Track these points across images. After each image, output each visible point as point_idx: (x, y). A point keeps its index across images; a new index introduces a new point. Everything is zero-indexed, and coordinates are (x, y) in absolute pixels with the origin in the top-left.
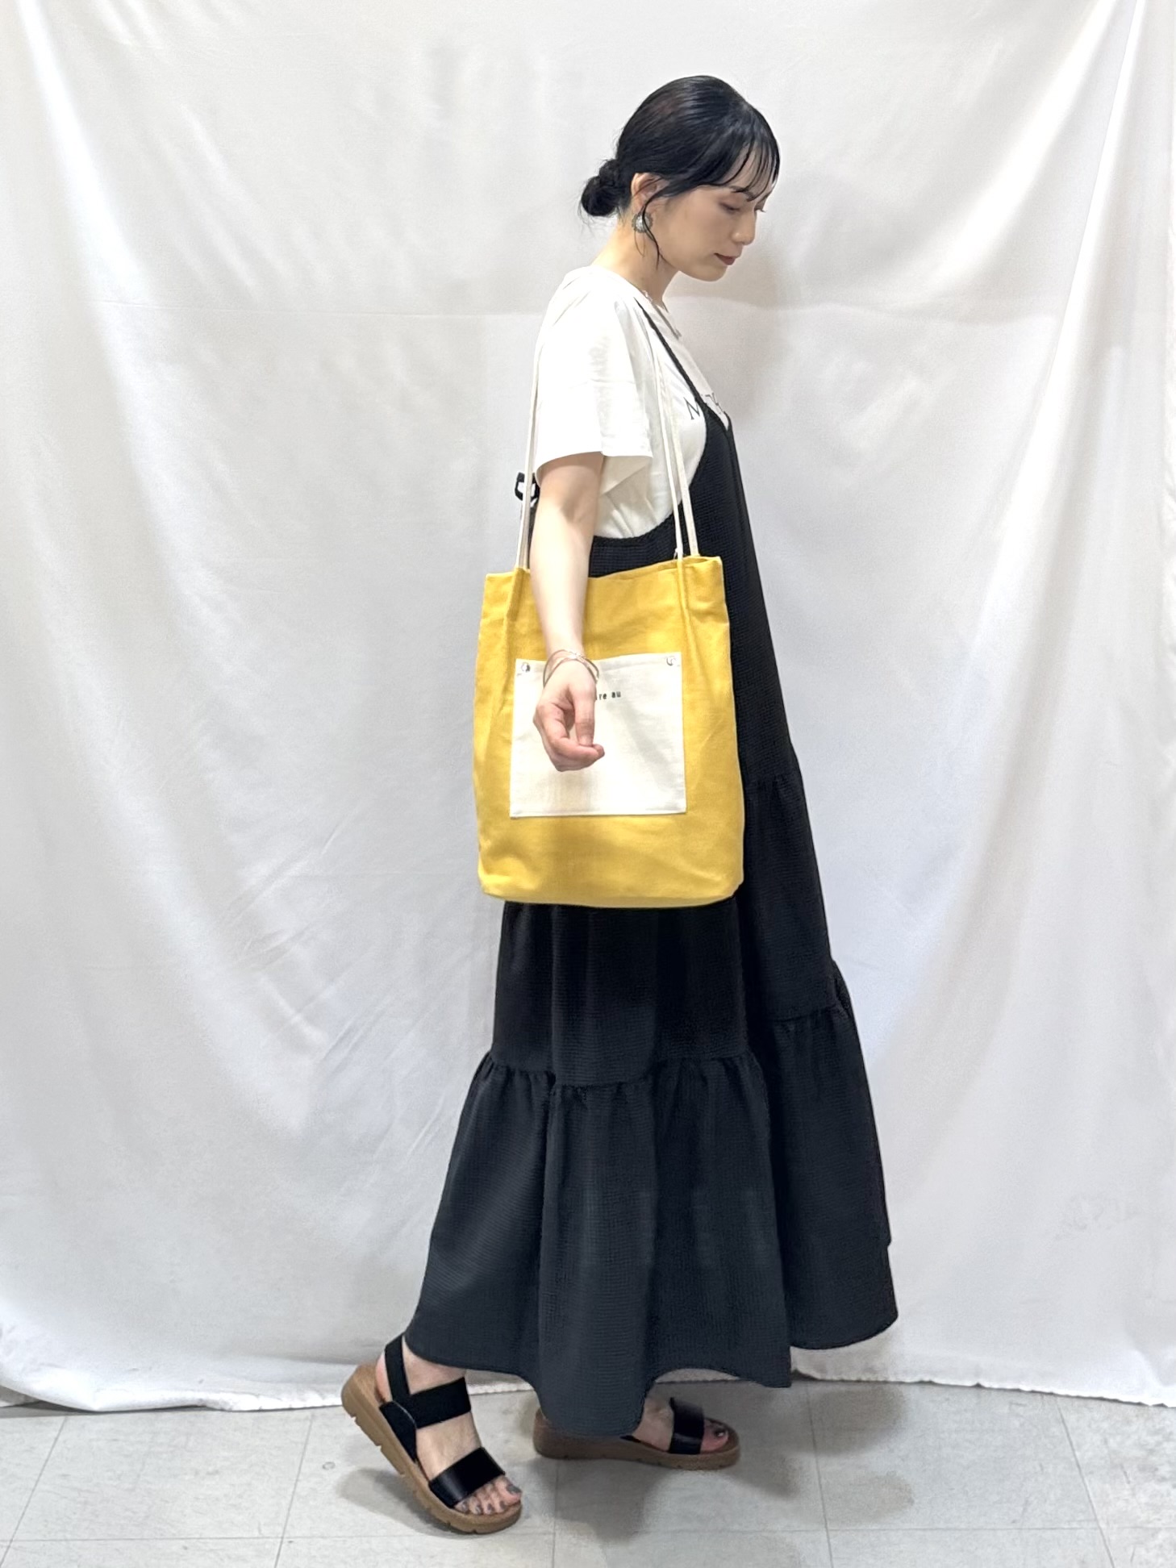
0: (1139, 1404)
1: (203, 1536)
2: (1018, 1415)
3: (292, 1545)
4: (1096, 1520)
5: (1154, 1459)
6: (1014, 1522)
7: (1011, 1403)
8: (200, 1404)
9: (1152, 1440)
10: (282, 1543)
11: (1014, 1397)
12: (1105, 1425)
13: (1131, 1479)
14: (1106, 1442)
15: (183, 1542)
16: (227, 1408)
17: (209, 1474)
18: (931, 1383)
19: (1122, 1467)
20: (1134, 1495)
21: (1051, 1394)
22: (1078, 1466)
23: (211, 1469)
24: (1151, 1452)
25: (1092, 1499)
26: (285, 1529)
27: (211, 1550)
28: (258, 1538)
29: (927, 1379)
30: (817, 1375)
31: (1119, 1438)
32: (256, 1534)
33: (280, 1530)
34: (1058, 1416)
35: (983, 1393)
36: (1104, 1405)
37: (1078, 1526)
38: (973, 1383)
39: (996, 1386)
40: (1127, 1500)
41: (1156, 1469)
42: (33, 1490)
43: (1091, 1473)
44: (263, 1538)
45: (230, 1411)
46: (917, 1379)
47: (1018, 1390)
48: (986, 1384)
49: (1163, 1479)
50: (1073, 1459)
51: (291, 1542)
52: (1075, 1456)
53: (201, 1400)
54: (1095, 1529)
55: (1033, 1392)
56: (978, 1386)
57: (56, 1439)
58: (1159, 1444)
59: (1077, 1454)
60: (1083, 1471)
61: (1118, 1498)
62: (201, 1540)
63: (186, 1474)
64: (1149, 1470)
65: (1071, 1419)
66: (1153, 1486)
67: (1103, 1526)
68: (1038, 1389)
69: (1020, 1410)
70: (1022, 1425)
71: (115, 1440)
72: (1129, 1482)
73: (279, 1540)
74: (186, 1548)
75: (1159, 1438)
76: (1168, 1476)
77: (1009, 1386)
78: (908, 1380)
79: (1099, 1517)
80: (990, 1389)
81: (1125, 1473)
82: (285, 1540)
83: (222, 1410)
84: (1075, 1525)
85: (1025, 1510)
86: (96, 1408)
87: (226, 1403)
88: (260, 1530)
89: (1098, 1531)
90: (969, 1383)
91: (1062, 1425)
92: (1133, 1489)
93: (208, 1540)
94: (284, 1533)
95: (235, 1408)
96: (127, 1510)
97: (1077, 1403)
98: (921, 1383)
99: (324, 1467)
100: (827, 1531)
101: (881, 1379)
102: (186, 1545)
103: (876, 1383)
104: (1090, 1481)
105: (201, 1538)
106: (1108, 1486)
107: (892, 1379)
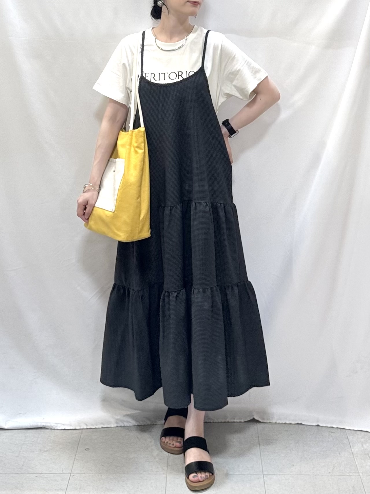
1: (43, 473)
2: (332, 436)
3: (74, 476)
6: (329, 473)
7: (329, 432)
8: (43, 427)
10: (70, 475)
11: (330, 430)
12: (363, 440)
14: (363, 446)
15: (36, 475)
16: (53, 428)
17: (45, 451)
18: (301, 424)
21: (344, 429)
23: (45, 450)
25: (357, 465)
26: (72, 471)
27: (45, 478)
29: (300, 423)
30: (261, 421)
31: (367, 444)
32: (62, 473)
34: (346, 436)
35: (320, 428)
36: (363, 433)
38: (317, 424)
39: (324, 425)
43: (357, 456)
44: (64, 474)
45: (54, 429)
46: (296, 423)
47: (332, 427)
48: (321, 425)
50: (351, 452)
51: (73, 475)
52: (352, 450)
53: (44, 426)
54: (358, 475)
55: (337, 428)
56: (318, 425)
59: (352, 449)
60: (354, 455)
61: (366, 465)
62: (42, 474)
63: (37, 451)
65: (351, 438)
67: (361, 474)
68: (339, 427)
69: (332, 434)
70: (333, 439)
71: (12, 439)
73: (70, 474)
74: (36, 477)
77: (329, 426)
78: (293, 423)
79: (359, 472)
80: (322, 427)
82: (72, 475)
83: (51, 429)
84: (351, 474)
85: (333, 469)
86: (6, 427)
87: (52, 427)
88: (63, 471)
89: (359, 476)
90: (315, 424)
91: (347, 440)
94: (71, 472)
95: (56, 429)
96: (16, 463)
97: (353, 432)
98: (298, 424)
99: (86, 450)
100: (263, 475)
101: (284, 422)
102: (37, 476)
103: (282, 423)
104: (357, 459)
105: (42, 473)
106: (363, 461)
107: (288, 422)
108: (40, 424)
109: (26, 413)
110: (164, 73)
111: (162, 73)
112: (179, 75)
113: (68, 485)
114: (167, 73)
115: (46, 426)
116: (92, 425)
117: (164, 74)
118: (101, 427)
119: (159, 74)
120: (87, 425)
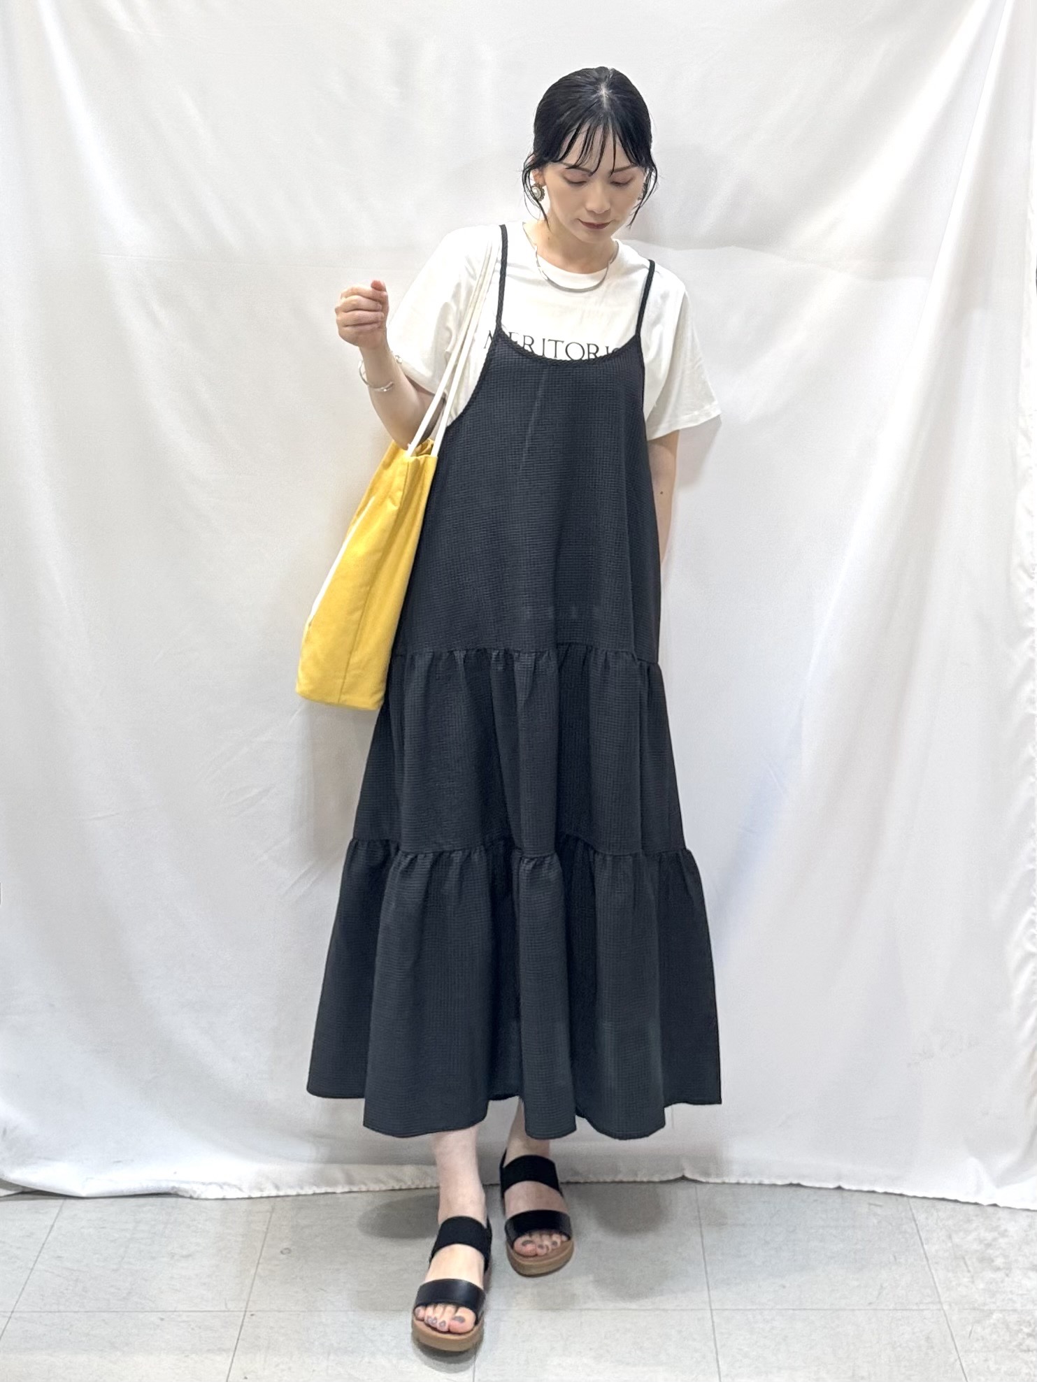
0: (976, 1204)
1: (177, 1310)
2: (875, 1214)
3: (254, 1317)
4: (940, 1302)
5: (990, 1251)
6: (870, 1304)
7: (870, 1204)
8: (172, 1192)
9: (989, 1236)
10: (244, 1316)
11: (872, 1198)
12: (950, 1222)
13: (970, 1268)
14: (950, 1237)
15: (160, 1315)
16: (195, 1196)
17: (183, 1257)
18: (799, 1185)
19: (964, 1258)
20: (973, 1282)
21: (901, 1195)
22: (926, 1257)
23: (185, 1253)
24: (989, 1245)
25: (937, 1284)
26: (247, 1304)
27: (184, 1322)
28: (224, 1311)
29: (795, 1182)
30: (703, 1180)
31: (961, 1234)
32: (224, 1308)
33: (243, 1305)
34: (910, 1213)
35: (846, 1194)
36: (949, 1205)
37: (924, 1307)
38: (836, 1185)
39: (854, 1188)
40: (967, 1287)
41: (993, 1261)
42: (32, 1269)
43: (937, 1263)
44: (228, 1311)
45: (198, 1199)
46: (787, 1182)
47: (873, 1192)
48: (846, 1186)
49: (998, 1269)
50: (922, 1251)
51: (252, 1315)
52: (924, 1249)
53: (173, 1188)
54: (939, 1310)
55: (886, 1193)
56: (839, 1188)
57: (52, 1226)
58: (995, 1239)
59: (925, 1246)
60: (930, 1262)
61: (960, 1285)
62: (175, 1313)
63: (163, 1257)
64: (986, 1260)
65: (921, 1217)
66: (990, 1275)
67: (946, 1307)
68: (890, 1191)
69: (879, 1210)
70: (879, 1222)
71: (103, 1228)
72: (969, 1271)
73: (242, 1314)
74: (162, 1319)
75: (995, 1234)
76: (1002, 1266)
77: (866, 1189)
78: (779, 1182)
79: (942, 1300)
80: (849, 1190)
81: (965, 1263)
82: (248, 1314)
83: (191, 1198)
84: (921, 1307)
85: (880, 1294)
86: (83, 1194)
87: (195, 1192)
88: (226, 1305)
89: (942, 1312)
90: (832, 1186)
91: (913, 1223)
92: (972, 1277)
93: (181, 1313)
94: (246, 1308)
95: (203, 1197)
96: (112, 1286)
97: (927, 1203)
98: (791, 1185)
99: (282, 1252)
100: (711, 1310)
101: (757, 1182)
102: (162, 1317)
103: (753, 1185)
104: (936, 1270)
105: (175, 1311)
106: (950, 1275)
107: (766, 1182)
108: (164, 1186)
109: (132, 1161)
110: (556, 342)
111: (549, 340)
112: (591, 351)
113: (238, 1339)
114: (563, 342)
115: (179, 1189)
116: (291, 1187)
117: (554, 342)
118: (310, 1192)
119: (544, 340)
120: (277, 1187)
